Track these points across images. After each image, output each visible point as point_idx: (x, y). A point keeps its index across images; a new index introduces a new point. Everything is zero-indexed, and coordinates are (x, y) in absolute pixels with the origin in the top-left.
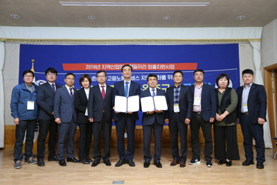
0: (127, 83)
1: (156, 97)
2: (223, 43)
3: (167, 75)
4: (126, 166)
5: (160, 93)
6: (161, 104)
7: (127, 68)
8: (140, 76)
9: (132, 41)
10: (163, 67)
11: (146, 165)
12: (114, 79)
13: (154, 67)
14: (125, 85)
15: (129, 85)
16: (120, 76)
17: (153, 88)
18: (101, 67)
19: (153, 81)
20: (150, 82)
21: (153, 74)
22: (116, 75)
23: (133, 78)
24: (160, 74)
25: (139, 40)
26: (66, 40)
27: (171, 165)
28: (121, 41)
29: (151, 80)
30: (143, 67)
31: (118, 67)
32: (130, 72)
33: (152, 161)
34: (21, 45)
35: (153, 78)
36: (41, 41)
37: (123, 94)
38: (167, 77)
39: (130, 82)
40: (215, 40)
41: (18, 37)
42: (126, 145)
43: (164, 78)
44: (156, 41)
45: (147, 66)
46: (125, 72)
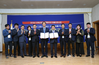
0: (44, 28)
1: (54, 33)
2: (78, 14)
3: (59, 25)
4: (45, 57)
5: (56, 31)
6: (56, 35)
7: (44, 23)
8: (49, 26)
9: (46, 13)
10: (57, 22)
11: (52, 57)
12: (40, 27)
13: (54, 22)
14: (44, 29)
15: (45, 29)
17: (53, 30)
18: (36, 23)
19: (53, 27)
20: (52, 28)
21: (53, 25)
22: (41, 26)
23: (47, 27)
24: (56, 25)
25: (49, 13)
26: (23, 14)
27: (60, 57)
28: (43, 13)
30: (50, 22)
31: (41, 23)
32: (45, 24)
33: (54, 56)
34: (8, 15)
36: (15, 14)
37: (43, 32)
38: (59, 26)
39: (45, 28)
40: (76, 13)
41: (6, 13)
42: (45, 50)
43: (58, 26)
44: (55, 13)
45: (52, 22)
46: (43, 24)
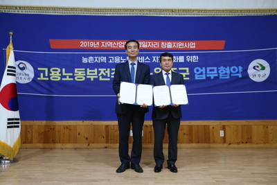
0: (133, 64)
2: (259, 14)
3: (185, 55)
7: (132, 44)
8: (150, 56)
9: (140, 10)
10: (180, 45)
11: (158, 169)
12: (117, 60)
13: (169, 45)
14: (130, 66)
15: (136, 67)
16: (125, 56)
17: (167, 71)
18: (100, 44)
19: (167, 62)
20: (164, 63)
21: (167, 53)
22: (120, 55)
23: (142, 60)
24: (176, 55)
25: (150, 10)
26: (54, 9)
28: (127, 10)
29: (165, 60)
30: (154, 45)
31: (121, 44)
32: (136, 50)
35: (167, 58)
36: (20, 8)
38: (185, 59)
39: (136, 62)
40: (250, 11)
43: (181, 59)
44: (172, 11)
45: (160, 44)
46: (130, 50)
